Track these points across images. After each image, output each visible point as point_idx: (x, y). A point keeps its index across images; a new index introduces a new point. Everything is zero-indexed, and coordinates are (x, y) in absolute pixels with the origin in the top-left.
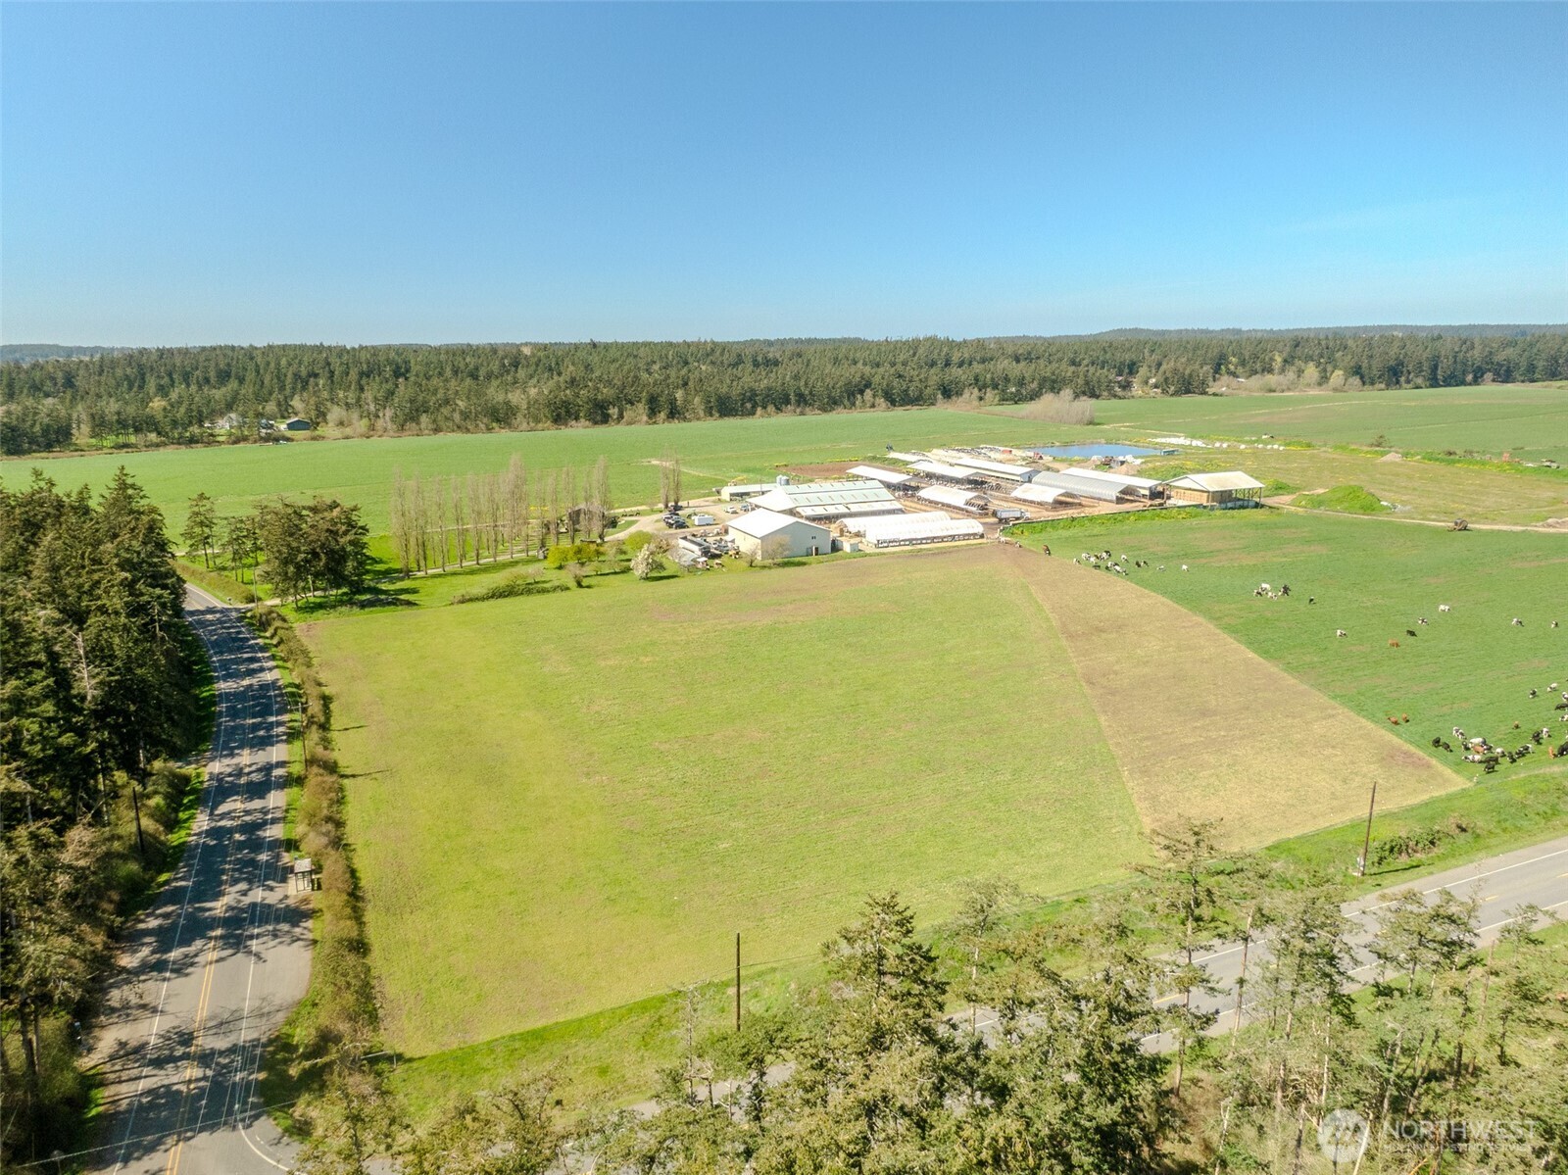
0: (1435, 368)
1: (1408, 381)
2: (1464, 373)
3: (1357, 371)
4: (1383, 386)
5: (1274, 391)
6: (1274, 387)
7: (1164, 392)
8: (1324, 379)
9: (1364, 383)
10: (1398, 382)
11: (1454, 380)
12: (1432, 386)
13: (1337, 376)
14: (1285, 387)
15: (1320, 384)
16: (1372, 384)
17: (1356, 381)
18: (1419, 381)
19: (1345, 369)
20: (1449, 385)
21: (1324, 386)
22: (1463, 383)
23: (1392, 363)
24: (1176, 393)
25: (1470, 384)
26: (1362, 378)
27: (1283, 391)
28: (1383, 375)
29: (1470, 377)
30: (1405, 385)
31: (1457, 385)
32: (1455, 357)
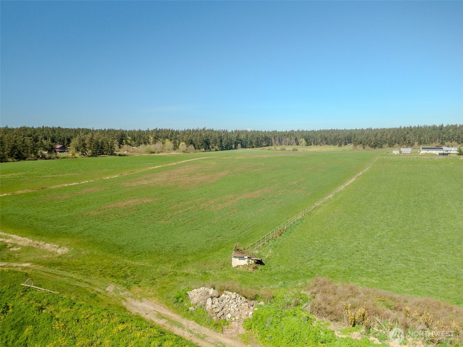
0: (221, 141)
1: (213, 148)
2: (232, 144)
3: (191, 142)
4: (203, 150)
5: (154, 153)
6: (153, 150)
7: (83, 154)
8: (176, 147)
9: (195, 148)
10: (209, 148)
11: (228, 147)
12: (222, 150)
13: (182, 145)
14: (159, 151)
15: (174, 149)
16: (199, 149)
17: (191, 147)
18: (217, 147)
19: (186, 142)
20: (227, 149)
21: (177, 150)
22: (231, 148)
23: (205, 139)
24: (94, 155)
25: (234, 149)
26: (194, 146)
27: (159, 153)
28: (202, 144)
29: (233, 146)
30: (212, 149)
31: (230, 149)
32: (227, 137)
